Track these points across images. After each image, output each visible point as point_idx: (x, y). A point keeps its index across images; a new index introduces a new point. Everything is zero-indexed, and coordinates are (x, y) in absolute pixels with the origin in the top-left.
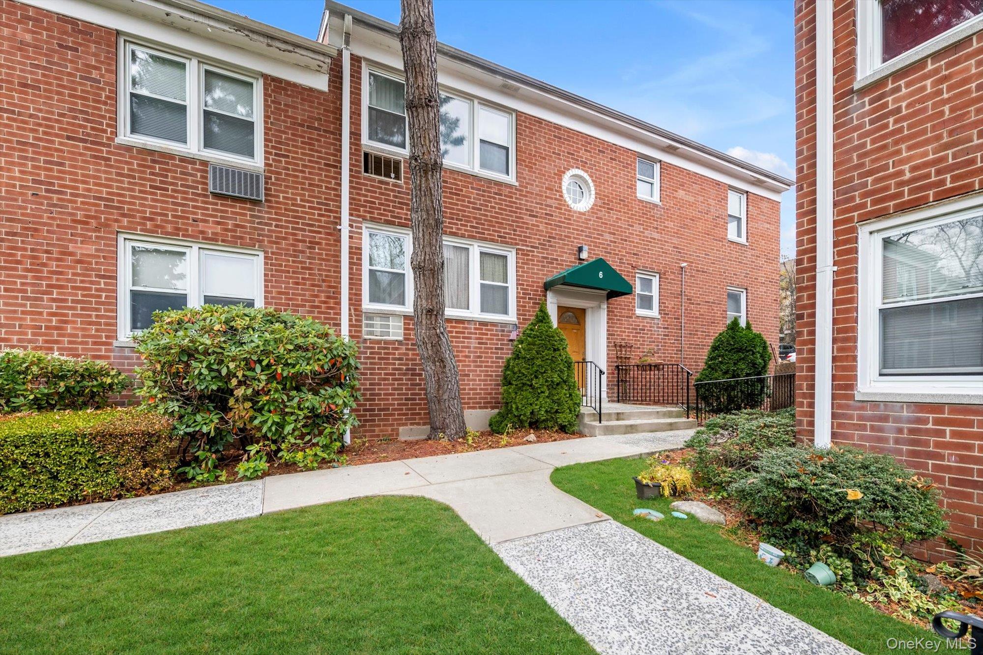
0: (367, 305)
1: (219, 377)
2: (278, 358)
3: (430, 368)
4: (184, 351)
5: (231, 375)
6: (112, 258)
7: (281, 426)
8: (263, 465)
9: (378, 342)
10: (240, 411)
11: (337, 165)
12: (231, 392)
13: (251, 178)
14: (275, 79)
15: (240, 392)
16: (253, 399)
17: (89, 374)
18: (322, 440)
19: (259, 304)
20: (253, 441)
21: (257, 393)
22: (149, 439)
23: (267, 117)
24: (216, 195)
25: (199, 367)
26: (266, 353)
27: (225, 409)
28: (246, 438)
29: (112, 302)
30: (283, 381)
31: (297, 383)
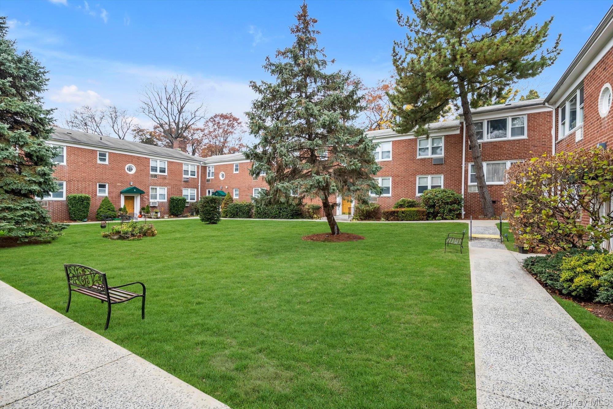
0: (470, 183)
1: (434, 202)
2: (444, 199)
3: (482, 200)
4: (429, 198)
5: (436, 202)
6: (415, 180)
7: (444, 211)
8: (441, 218)
9: (473, 193)
10: (437, 208)
11: (462, 151)
12: (435, 205)
13: (441, 159)
14: (446, 135)
15: (437, 205)
16: (439, 206)
17: (414, 202)
18: (452, 214)
19: (442, 188)
20: (439, 214)
21: (440, 205)
22: (423, 212)
23: (445, 144)
24: (434, 165)
25: (431, 201)
26: (441, 198)
27: (435, 208)
28: (438, 213)
29: (415, 189)
30: (444, 203)
31: (447, 203)
